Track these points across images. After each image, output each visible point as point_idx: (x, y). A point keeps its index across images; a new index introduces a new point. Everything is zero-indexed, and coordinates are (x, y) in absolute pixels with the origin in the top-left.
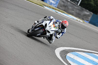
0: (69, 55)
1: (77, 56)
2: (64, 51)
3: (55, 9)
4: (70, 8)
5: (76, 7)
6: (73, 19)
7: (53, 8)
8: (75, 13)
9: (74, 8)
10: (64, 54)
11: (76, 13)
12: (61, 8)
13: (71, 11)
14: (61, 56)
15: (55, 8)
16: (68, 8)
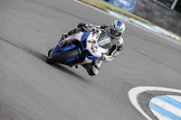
0: (154, 101)
1: (170, 102)
2: (145, 93)
3: (129, 16)
4: (157, 13)
5: (167, 13)
6: (163, 34)
7: (125, 15)
8: (165, 24)
9: (164, 14)
10: (145, 98)
11: (168, 23)
12: (139, 13)
13: (158, 20)
14: (140, 103)
15: (129, 13)
16: (153, 15)
